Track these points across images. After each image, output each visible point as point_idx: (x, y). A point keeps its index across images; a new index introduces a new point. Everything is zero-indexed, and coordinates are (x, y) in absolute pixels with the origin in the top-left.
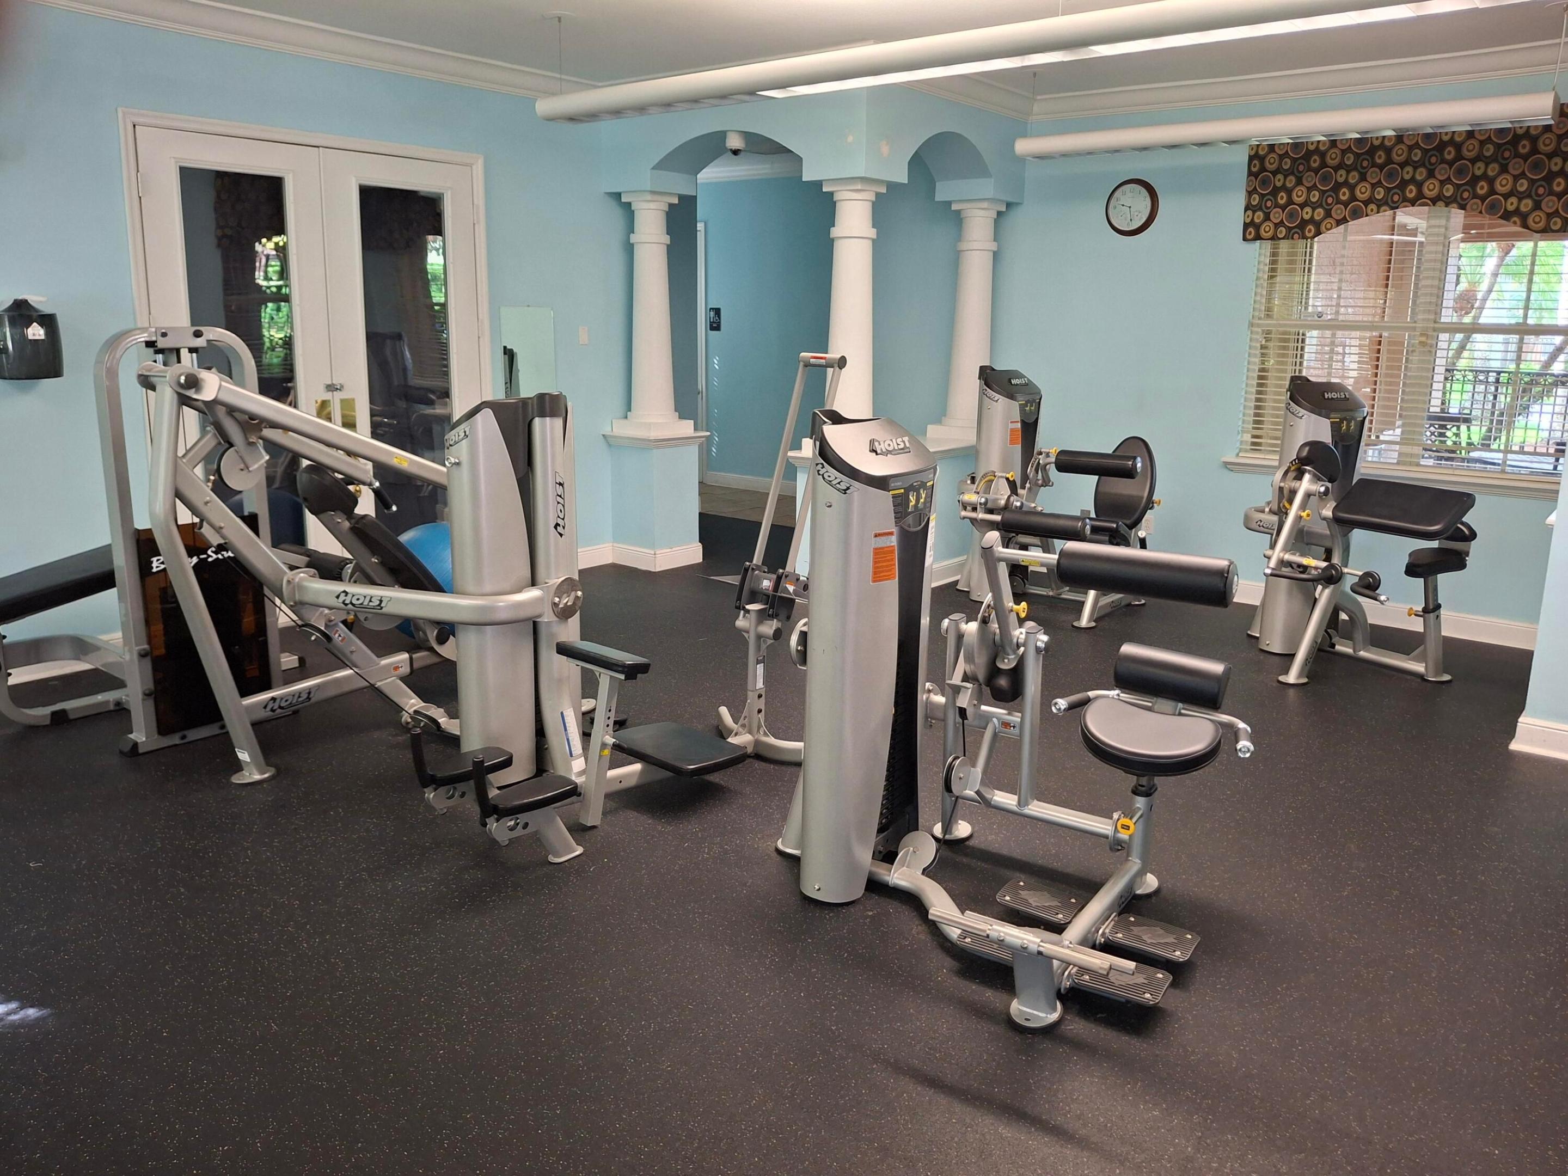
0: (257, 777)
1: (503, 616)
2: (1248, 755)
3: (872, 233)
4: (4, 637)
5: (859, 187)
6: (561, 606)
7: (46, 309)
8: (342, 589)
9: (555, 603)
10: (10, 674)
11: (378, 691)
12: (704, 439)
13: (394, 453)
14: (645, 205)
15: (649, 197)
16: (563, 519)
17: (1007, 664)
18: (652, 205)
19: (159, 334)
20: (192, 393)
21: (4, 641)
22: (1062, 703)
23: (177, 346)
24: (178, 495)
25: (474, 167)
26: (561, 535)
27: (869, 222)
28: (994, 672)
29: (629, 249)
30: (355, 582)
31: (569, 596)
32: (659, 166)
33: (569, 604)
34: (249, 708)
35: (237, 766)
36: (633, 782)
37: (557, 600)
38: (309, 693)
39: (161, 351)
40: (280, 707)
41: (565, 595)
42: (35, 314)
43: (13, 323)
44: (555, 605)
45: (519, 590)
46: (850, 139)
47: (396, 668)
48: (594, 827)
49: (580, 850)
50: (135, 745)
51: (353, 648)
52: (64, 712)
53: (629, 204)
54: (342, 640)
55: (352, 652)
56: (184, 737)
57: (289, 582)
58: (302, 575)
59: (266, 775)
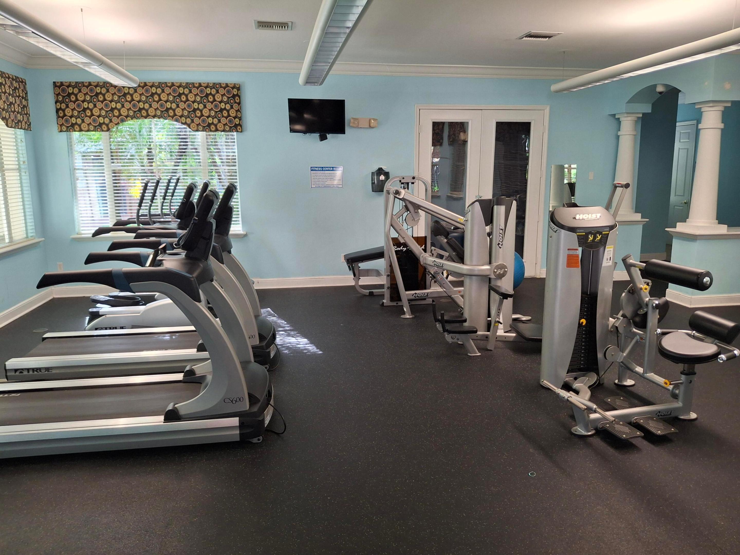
0: (408, 317)
1: (476, 273)
2: (722, 361)
3: (722, 126)
4: (360, 267)
5: (711, 105)
6: (497, 273)
7: (387, 171)
8: (434, 260)
9: (495, 272)
10: (360, 278)
11: (452, 299)
12: (645, 222)
13: (458, 217)
14: (625, 119)
15: (626, 115)
16: (502, 242)
17: (641, 312)
18: (629, 118)
19: (402, 178)
20: (397, 196)
21: (360, 268)
22: (659, 331)
23: (408, 182)
24: (392, 225)
25: (545, 110)
26: (500, 248)
27: (720, 120)
28: (636, 314)
29: (618, 137)
30: (448, 260)
31: (501, 270)
32: (629, 102)
33: (501, 273)
34: (407, 294)
35: (404, 313)
36: (511, 340)
37: (496, 270)
38: (428, 294)
39: (402, 183)
40: (417, 296)
41: (499, 270)
42: (383, 172)
43: (377, 175)
44: (494, 272)
45: (483, 265)
46: (706, 83)
47: (460, 292)
48: (491, 350)
49: (479, 354)
50: (383, 303)
51: (444, 282)
52: (373, 292)
53: (619, 119)
54: (440, 279)
55: (444, 283)
56: (397, 304)
57: (422, 257)
58: (427, 255)
59: (411, 317)
